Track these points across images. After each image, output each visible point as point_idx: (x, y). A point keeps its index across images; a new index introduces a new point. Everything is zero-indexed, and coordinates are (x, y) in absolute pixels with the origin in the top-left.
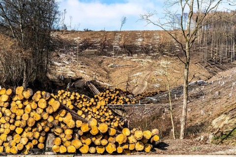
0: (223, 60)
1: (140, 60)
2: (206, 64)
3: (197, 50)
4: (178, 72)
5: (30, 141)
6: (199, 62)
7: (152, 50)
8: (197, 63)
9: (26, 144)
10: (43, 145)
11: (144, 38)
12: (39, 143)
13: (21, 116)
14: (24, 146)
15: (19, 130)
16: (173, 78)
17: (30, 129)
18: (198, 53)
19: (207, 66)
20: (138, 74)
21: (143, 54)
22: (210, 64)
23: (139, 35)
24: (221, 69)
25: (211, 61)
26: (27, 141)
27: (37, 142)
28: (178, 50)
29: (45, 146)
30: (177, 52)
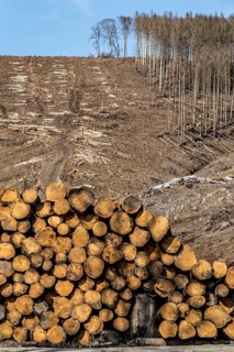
0: (218, 129)
1: (30, 126)
2: (182, 139)
3: (158, 106)
4: (126, 156)
5: (95, 312)
6: (167, 134)
7: (52, 102)
8: (162, 136)
9: (88, 321)
10: (126, 321)
11: (29, 73)
12: (116, 316)
13: (67, 254)
14: (82, 324)
15: (64, 288)
16: (120, 171)
17: (93, 283)
18: (161, 112)
19: (185, 144)
20: (33, 160)
21: (33, 114)
22: (191, 139)
23: (17, 66)
24: (217, 149)
25: (193, 130)
26: (88, 313)
27: (112, 315)
28: (115, 105)
29: (130, 323)
30: (111, 109)
